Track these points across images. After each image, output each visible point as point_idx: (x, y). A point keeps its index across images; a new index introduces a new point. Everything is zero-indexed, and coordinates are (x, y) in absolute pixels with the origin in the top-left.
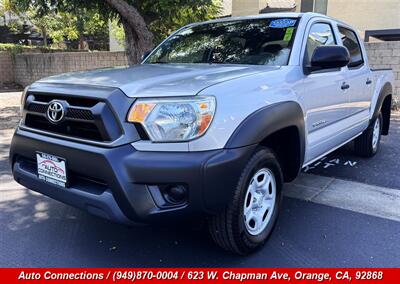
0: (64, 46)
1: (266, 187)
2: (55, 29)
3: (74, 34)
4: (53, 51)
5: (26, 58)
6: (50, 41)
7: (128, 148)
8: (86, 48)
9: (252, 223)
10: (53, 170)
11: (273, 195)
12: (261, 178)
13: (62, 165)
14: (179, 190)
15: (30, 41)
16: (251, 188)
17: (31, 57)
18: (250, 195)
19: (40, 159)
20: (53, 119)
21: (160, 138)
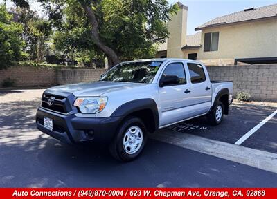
0: (83, 65)
1: (137, 134)
2: (78, 57)
3: (88, 60)
4: (77, 68)
5: (62, 72)
6: (76, 63)
7: (73, 116)
8: (94, 67)
9: (129, 149)
10: (48, 124)
11: (141, 138)
12: (133, 130)
13: (51, 122)
14: (92, 132)
15: (66, 63)
16: (127, 134)
17: (65, 71)
18: (127, 137)
19: (45, 120)
20: (49, 104)
21: (85, 112)
